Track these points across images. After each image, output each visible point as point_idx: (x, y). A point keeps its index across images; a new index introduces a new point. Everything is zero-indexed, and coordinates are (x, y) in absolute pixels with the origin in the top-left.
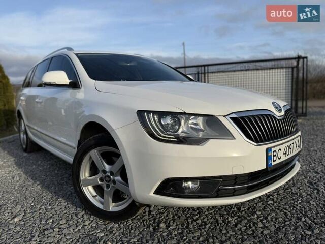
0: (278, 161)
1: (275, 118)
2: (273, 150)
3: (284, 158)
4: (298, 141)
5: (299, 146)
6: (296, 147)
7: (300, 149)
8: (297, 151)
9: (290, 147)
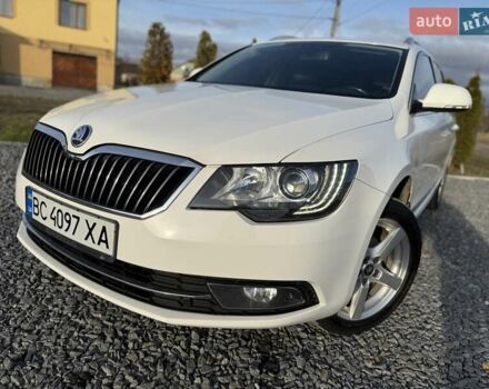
0: (40, 219)
2: (34, 194)
4: (104, 230)
5: (106, 242)
6: (90, 233)
7: (110, 252)
8: (88, 243)
9: (68, 218)
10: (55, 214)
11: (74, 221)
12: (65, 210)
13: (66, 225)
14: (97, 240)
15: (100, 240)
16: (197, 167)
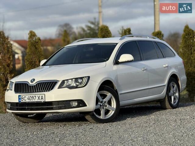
0: (24, 101)
1: (27, 84)
2: (21, 96)
3: (27, 101)
4: (42, 96)
5: (43, 99)
6: (39, 98)
7: (44, 100)
8: (39, 100)
9: (33, 97)
10: (29, 98)
11: (34, 97)
12: (31, 96)
13: (32, 99)
14: (40, 99)
15: (41, 99)
16: (58, 81)
